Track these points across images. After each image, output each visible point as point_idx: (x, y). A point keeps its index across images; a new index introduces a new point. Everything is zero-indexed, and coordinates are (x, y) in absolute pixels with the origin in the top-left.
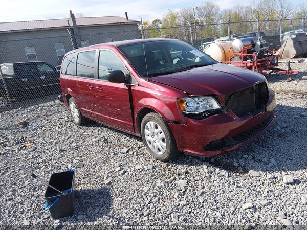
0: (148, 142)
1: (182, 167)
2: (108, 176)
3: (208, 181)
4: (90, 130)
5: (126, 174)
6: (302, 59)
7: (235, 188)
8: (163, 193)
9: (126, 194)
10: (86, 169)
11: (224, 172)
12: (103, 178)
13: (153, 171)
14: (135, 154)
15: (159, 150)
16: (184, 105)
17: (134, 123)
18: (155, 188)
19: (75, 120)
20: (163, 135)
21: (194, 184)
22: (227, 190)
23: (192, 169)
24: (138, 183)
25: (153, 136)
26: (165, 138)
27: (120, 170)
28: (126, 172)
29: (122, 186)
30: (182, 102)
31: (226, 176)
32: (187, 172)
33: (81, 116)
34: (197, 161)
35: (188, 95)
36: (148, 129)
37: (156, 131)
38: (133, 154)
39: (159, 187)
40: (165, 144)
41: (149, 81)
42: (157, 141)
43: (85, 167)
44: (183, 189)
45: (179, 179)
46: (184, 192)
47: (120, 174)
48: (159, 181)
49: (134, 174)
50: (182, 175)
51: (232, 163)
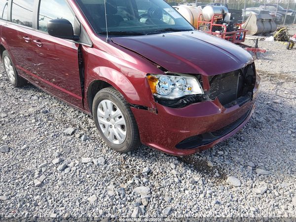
0: (101, 126)
1: (143, 163)
2: (41, 171)
3: (177, 190)
4: (28, 96)
5: (67, 170)
6: (263, 37)
7: (212, 205)
8: (116, 208)
9: (63, 206)
10: (11, 156)
11: (197, 177)
12: (33, 175)
13: (105, 168)
14: (83, 138)
15: (115, 138)
16: (156, 84)
17: (83, 97)
18: (105, 200)
19: (11, 79)
20: (122, 121)
21: (159, 193)
22: (203, 208)
23: (157, 167)
24: (83, 187)
25: (108, 120)
26: (125, 124)
27: (59, 163)
28: (67, 167)
29: (59, 193)
30: (153, 79)
31: (201, 182)
32: (150, 173)
33: (18, 75)
34: (162, 155)
35: (163, 70)
36: (103, 109)
37: (113, 113)
38: (80, 137)
39: (112, 198)
40: (124, 133)
41: (108, 42)
42: (113, 126)
43: (10, 153)
44: (145, 203)
45: (140, 183)
46: (145, 207)
47: (58, 169)
48: (111, 187)
49: (78, 171)
50: (143, 176)
51: (206, 162)
